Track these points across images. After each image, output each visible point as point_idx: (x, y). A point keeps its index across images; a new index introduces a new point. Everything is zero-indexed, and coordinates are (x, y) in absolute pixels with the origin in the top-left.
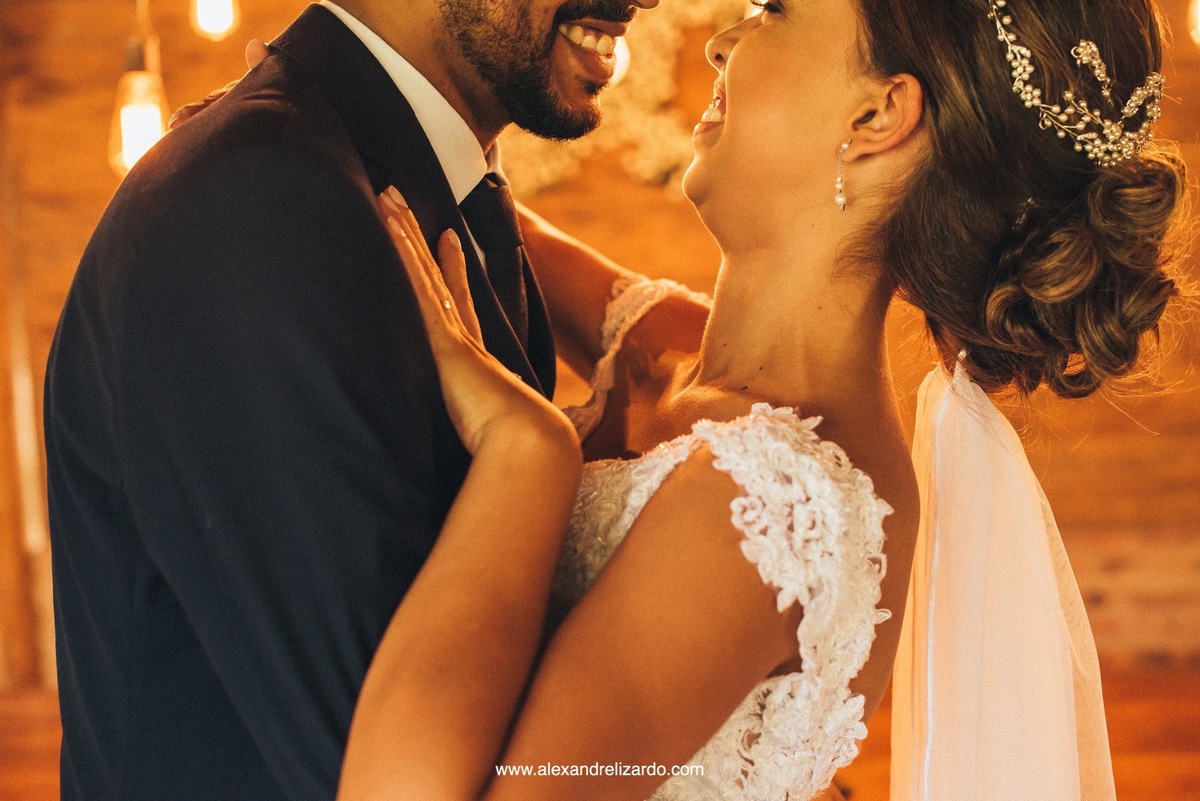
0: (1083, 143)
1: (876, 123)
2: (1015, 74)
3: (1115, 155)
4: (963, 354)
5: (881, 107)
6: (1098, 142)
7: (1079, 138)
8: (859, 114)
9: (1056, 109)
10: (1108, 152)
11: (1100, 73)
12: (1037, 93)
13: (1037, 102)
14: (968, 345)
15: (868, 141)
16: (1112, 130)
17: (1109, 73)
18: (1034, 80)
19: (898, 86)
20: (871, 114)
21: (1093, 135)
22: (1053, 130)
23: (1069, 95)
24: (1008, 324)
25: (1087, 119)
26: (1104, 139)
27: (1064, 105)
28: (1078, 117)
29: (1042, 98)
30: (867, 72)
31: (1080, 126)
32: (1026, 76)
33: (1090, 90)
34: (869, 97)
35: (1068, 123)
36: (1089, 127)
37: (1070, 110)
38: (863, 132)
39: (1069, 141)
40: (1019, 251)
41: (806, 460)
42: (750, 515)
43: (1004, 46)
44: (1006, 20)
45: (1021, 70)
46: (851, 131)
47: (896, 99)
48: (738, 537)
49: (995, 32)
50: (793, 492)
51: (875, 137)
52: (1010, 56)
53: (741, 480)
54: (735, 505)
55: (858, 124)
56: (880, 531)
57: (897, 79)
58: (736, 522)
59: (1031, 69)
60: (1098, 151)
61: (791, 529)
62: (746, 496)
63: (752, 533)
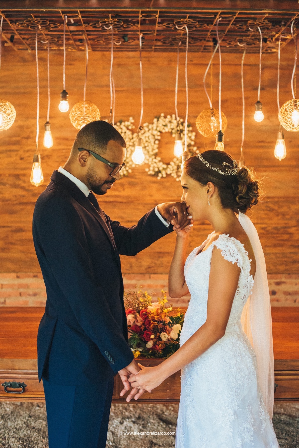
0: (233, 174)
1: (210, 191)
4: (239, 210)
5: (209, 188)
7: (232, 173)
8: (207, 191)
9: (227, 172)
10: (236, 172)
11: (228, 165)
12: (223, 172)
13: (224, 173)
14: (239, 208)
15: (210, 193)
16: (235, 169)
17: (229, 164)
18: (222, 171)
19: (209, 184)
20: (208, 190)
23: (227, 170)
24: (241, 201)
25: (231, 170)
26: (235, 171)
28: (230, 171)
30: (204, 186)
31: (231, 172)
33: (229, 167)
34: (206, 189)
35: (229, 173)
36: (232, 171)
37: (228, 171)
38: (209, 193)
39: (231, 175)
40: (236, 191)
41: (229, 242)
42: (224, 254)
43: (215, 170)
44: (213, 167)
45: (219, 171)
46: (208, 194)
47: (210, 186)
48: (223, 257)
49: (213, 170)
50: (229, 248)
51: (211, 192)
52: (217, 171)
53: (221, 249)
54: (222, 253)
55: (208, 193)
56: (244, 248)
57: (208, 184)
58: (223, 255)
59: (220, 170)
60: (235, 173)
61: (230, 253)
62: (223, 251)
63: (225, 256)
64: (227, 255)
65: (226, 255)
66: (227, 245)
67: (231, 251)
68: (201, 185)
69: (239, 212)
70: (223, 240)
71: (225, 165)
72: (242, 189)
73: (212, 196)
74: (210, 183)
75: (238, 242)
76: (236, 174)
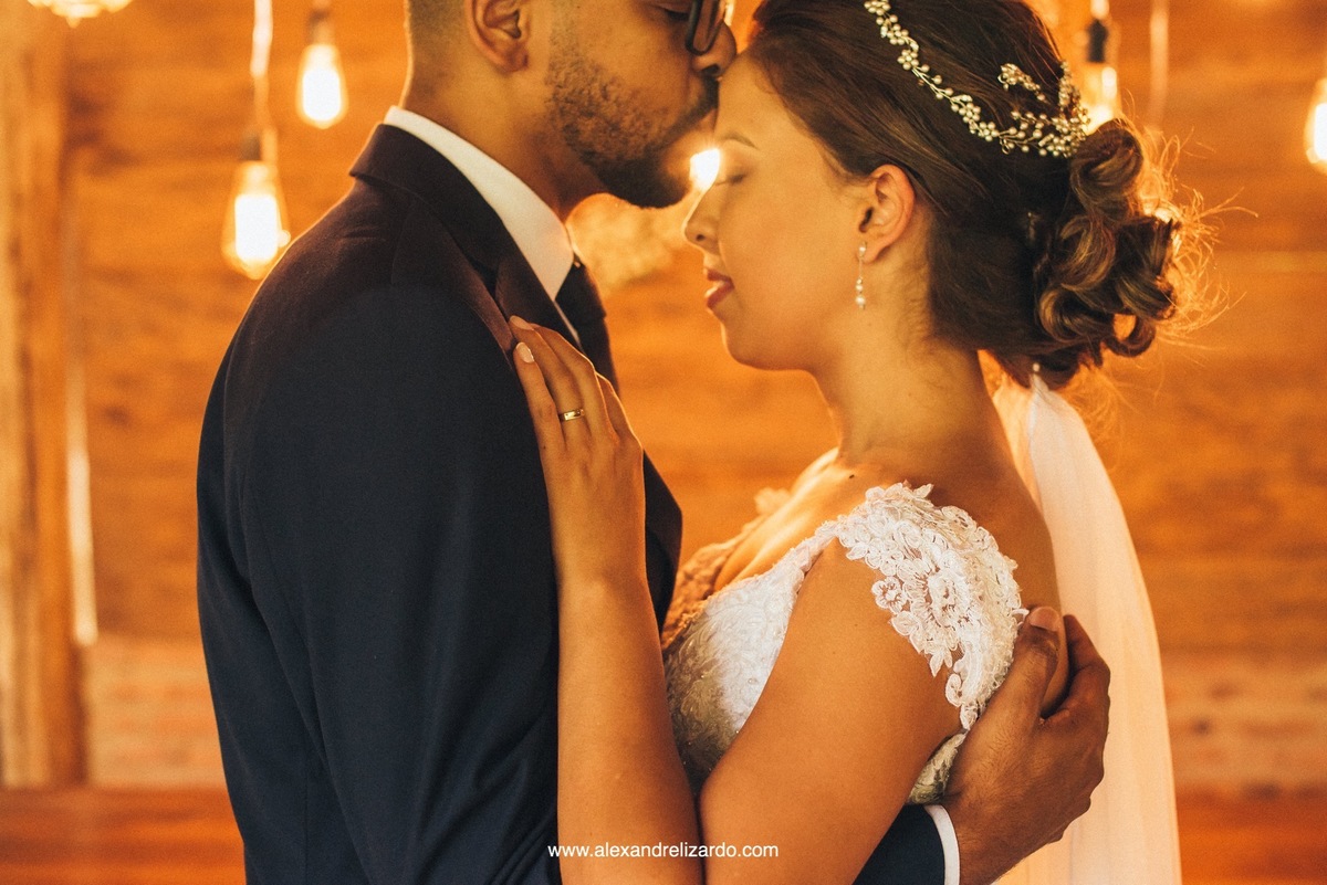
0: (1045, 147)
1: (877, 220)
2: (966, 119)
3: (1073, 144)
4: (1036, 367)
5: (875, 204)
6: (1056, 140)
7: (1041, 143)
8: (860, 217)
9: (1012, 131)
10: (1067, 143)
11: (1029, 84)
12: (992, 126)
13: (995, 133)
14: (1036, 358)
15: (881, 235)
16: (1061, 123)
17: (1035, 80)
18: (985, 117)
19: (884, 179)
20: (869, 213)
21: (1052, 136)
22: (1017, 149)
23: (1016, 114)
24: (1067, 322)
25: (1039, 125)
26: (1058, 134)
27: (1017, 124)
28: (1032, 128)
29: (998, 128)
30: (848, 181)
31: (1037, 134)
32: (976, 118)
33: (1028, 102)
34: (861, 200)
35: (1027, 137)
36: (1045, 132)
37: (1024, 126)
38: (872, 231)
39: (1034, 149)
40: (1045, 259)
41: (929, 532)
42: (891, 595)
43: (946, 101)
44: (938, 80)
45: (970, 113)
46: (862, 236)
47: (884, 190)
48: (887, 616)
49: (932, 94)
50: (924, 565)
51: (885, 230)
52: (955, 108)
53: (874, 564)
54: (876, 589)
55: (863, 226)
56: (1014, 586)
57: (878, 173)
58: (881, 603)
59: (977, 110)
60: (1058, 147)
61: (928, 599)
62: (883, 578)
63: (896, 609)
64: (906, 607)
65: (899, 605)
66: (915, 545)
67: (934, 584)
68: (837, 172)
69: (1036, 381)
70: (892, 511)
71: (1013, 81)
72: (1090, 255)
73: (883, 254)
74: (896, 174)
75: (982, 540)
76: (1061, 153)
